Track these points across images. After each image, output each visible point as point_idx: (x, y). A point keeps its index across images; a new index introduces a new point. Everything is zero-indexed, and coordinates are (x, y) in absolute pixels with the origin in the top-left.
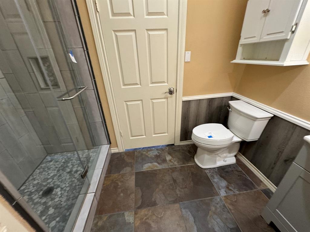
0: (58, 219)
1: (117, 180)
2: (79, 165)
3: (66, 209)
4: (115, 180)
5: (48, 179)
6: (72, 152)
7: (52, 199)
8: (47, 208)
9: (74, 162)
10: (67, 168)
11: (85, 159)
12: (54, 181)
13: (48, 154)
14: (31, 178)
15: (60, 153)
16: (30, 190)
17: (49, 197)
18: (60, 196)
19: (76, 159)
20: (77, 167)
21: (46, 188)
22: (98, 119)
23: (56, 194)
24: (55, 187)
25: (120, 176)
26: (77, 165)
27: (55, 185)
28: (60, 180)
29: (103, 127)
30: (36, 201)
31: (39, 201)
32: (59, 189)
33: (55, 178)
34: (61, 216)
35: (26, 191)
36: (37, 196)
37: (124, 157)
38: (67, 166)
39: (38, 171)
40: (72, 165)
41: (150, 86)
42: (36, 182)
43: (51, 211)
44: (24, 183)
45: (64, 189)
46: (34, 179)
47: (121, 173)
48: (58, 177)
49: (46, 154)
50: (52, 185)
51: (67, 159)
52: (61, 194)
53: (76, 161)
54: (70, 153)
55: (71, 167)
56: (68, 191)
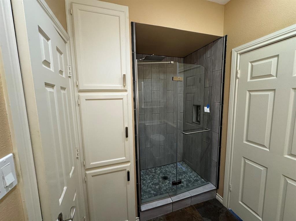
0: (155, 193)
1: (195, 218)
2: (187, 181)
3: (160, 193)
4: (194, 216)
5: (171, 173)
6: (192, 170)
7: (163, 183)
8: (158, 184)
9: (187, 177)
10: (181, 176)
11: (193, 181)
12: (171, 176)
13: (183, 161)
14: (167, 166)
15: (187, 165)
16: (163, 170)
17: (163, 180)
18: (165, 185)
19: (190, 176)
20: (185, 181)
21: (166, 176)
22: (215, 158)
23: (165, 183)
24: (169, 179)
25: (200, 219)
26: (186, 180)
27: (169, 178)
28: (173, 178)
29: (216, 168)
30: (159, 177)
31: (160, 178)
32: (168, 182)
33: (173, 175)
34: (157, 193)
35: (162, 169)
36: (162, 175)
37: (221, 213)
38: (182, 175)
39: (172, 165)
40: (184, 176)
41: (285, 157)
42: (167, 169)
43: (157, 187)
44: (164, 166)
45: (170, 184)
46: (168, 167)
47: (203, 218)
48: (174, 176)
49: (182, 160)
50: (169, 177)
51: (186, 171)
52: (167, 185)
53: (188, 177)
54: (191, 170)
55: (183, 177)
56: (169, 187)
